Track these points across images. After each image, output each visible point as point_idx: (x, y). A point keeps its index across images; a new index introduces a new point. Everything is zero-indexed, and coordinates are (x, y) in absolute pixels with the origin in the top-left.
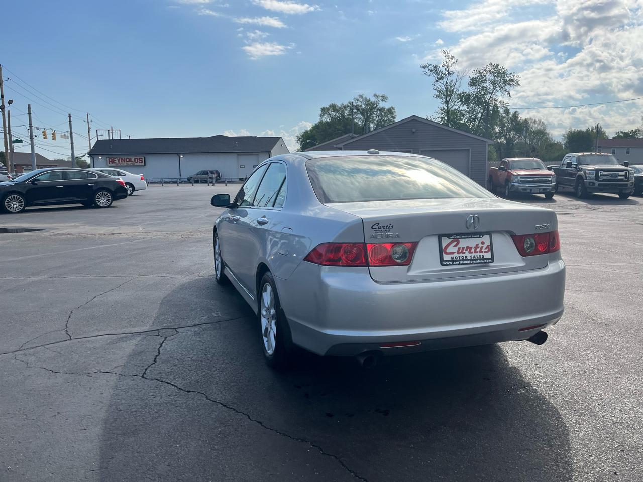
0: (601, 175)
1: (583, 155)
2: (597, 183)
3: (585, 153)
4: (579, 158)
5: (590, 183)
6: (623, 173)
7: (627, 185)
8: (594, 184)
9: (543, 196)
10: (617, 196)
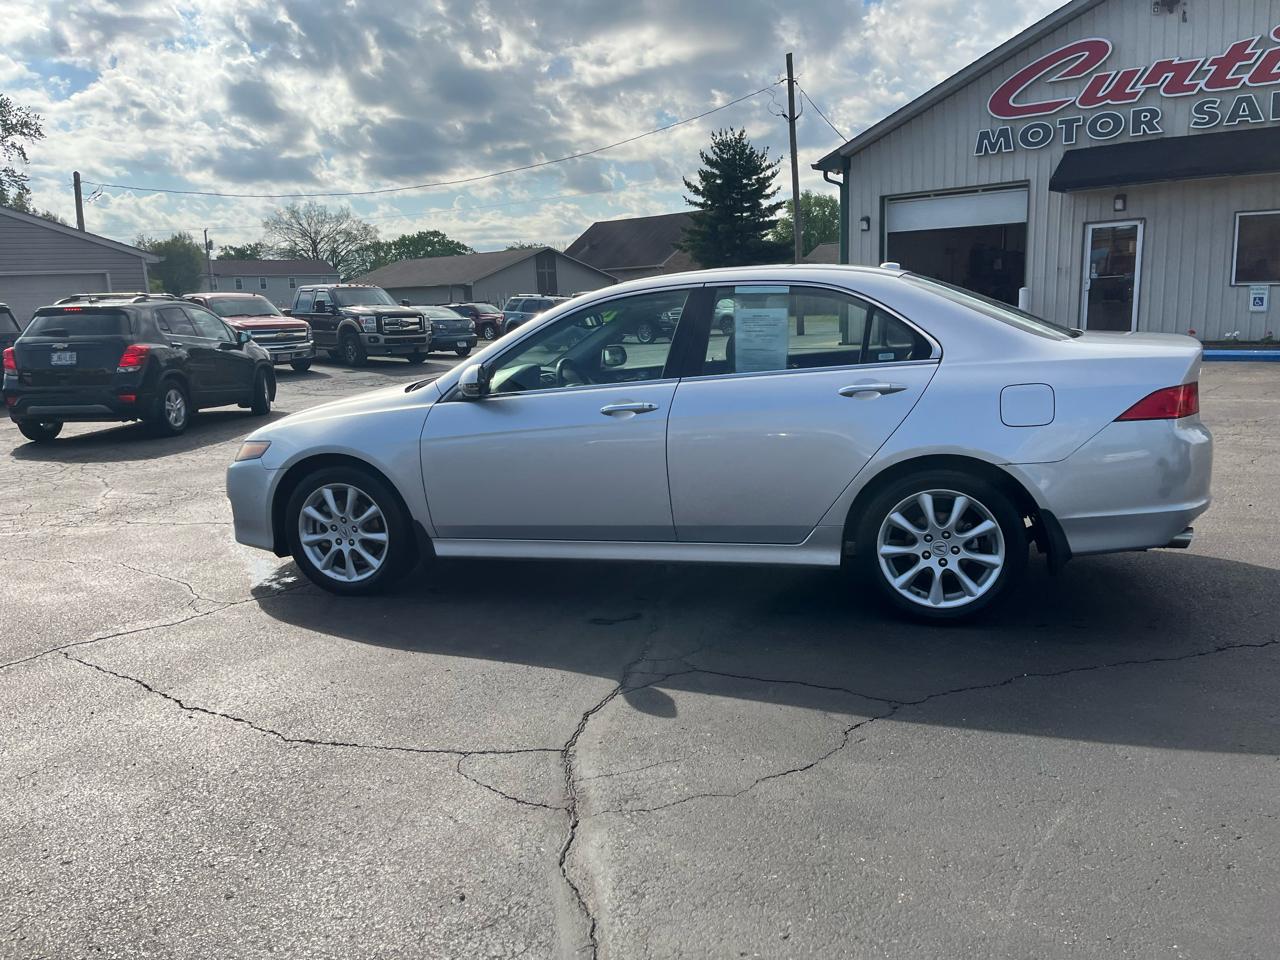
0: (386, 324)
1: (338, 289)
2: (382, 338)
3: (341, 285)
4: (332, 293)
5: (370, 338)
6: (417, 320)
7: (425, 338)
8: (377, 339)
9: (289, 367)
10: (406, 360)
